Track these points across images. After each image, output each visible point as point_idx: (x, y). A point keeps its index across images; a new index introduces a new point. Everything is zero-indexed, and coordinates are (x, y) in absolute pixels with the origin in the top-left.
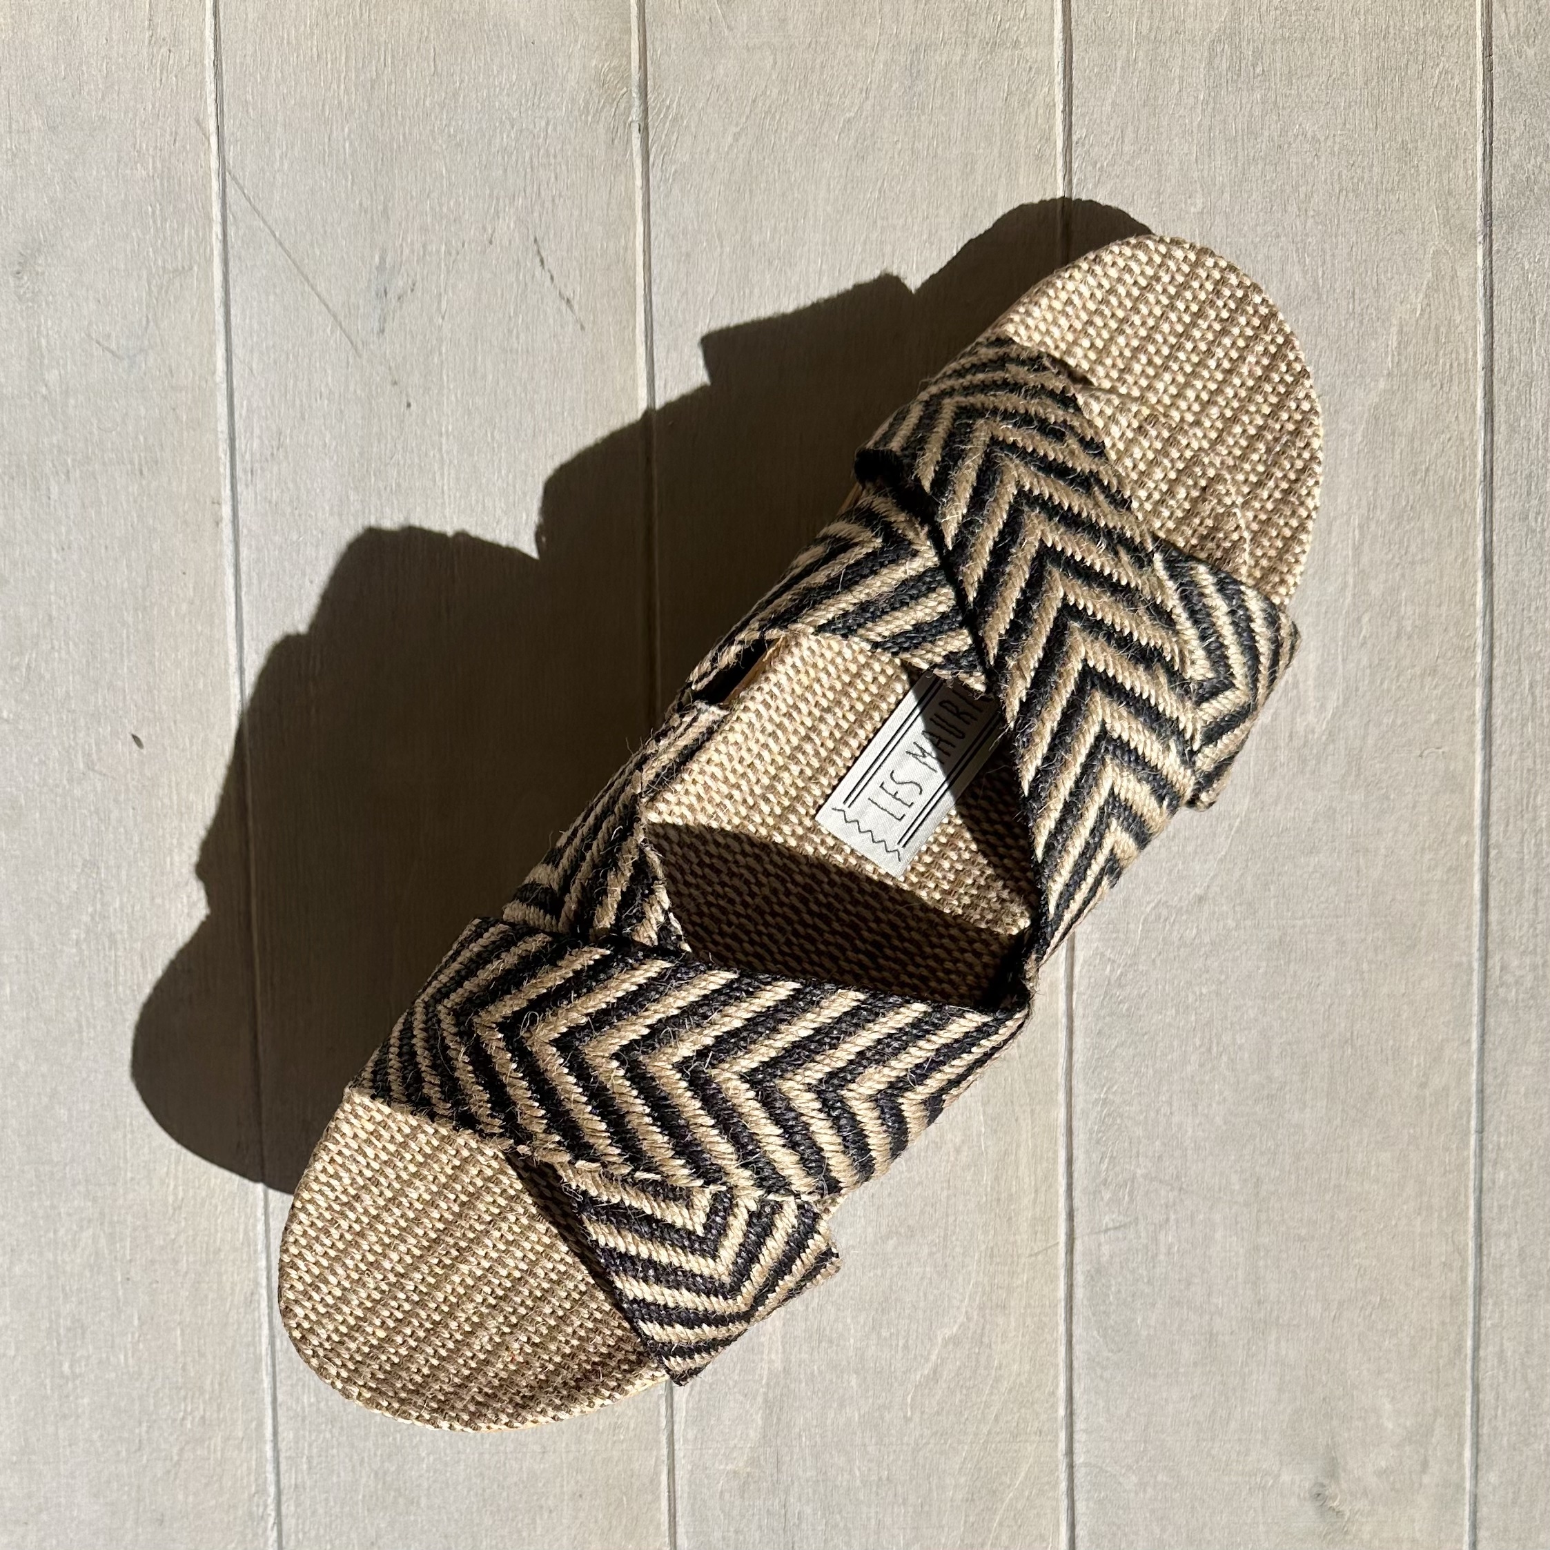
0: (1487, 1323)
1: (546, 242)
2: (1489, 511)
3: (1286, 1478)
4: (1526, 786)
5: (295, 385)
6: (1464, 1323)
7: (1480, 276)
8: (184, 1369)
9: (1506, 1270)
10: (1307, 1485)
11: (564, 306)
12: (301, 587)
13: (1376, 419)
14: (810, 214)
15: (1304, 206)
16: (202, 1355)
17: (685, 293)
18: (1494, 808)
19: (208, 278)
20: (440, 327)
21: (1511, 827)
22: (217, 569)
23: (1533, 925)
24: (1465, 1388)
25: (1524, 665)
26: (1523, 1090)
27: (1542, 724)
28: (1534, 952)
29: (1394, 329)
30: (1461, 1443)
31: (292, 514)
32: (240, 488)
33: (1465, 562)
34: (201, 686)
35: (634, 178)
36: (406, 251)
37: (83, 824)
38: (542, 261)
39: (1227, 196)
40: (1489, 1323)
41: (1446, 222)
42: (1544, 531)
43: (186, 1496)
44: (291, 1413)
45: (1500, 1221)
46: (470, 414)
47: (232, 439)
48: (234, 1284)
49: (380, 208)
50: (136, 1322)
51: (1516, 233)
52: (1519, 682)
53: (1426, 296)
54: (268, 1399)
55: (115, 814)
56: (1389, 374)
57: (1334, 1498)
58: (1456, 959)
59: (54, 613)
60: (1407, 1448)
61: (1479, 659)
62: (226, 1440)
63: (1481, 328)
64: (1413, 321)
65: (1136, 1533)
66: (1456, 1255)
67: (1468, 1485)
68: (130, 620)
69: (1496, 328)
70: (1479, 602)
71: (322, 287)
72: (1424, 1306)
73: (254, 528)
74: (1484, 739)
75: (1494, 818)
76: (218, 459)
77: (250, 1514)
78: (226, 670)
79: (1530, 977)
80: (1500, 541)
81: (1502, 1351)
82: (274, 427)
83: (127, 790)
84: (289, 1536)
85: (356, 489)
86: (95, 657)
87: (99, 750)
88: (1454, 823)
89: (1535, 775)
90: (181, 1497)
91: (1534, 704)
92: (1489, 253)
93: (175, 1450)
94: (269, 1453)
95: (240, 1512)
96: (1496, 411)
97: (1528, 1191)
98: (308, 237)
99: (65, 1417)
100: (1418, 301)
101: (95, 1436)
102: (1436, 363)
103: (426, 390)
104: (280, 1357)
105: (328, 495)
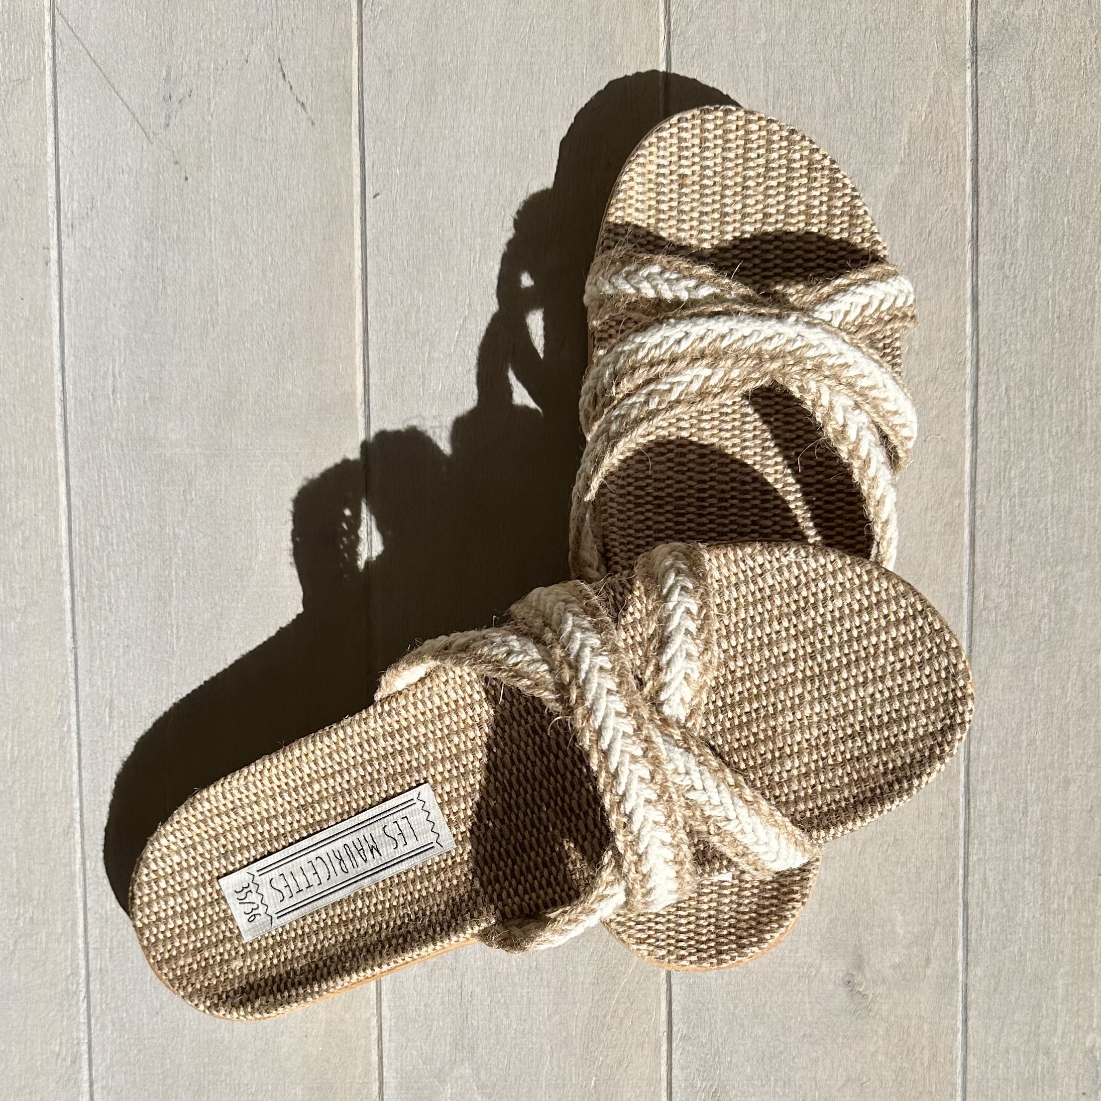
0: (973, 858)
1: (287, 62)
2: (975, 262)
3: (824, 969)
4: (1003, 463)
5: (104, 163)
6: (957, 857)
7: (969, 91)
8: (18, 882)
9: (988, 819)
10: (840, 974)
11: (299, 108)
12: (106, 309)
13: (893, 194)
14: (479, 43)
15: (839, 40)
16: (31, 872)
17: (387, 99)
18: (979, 479)
19: (41, 85)
20: (210, 124)
21: (992, 494)
22: (46, 297)
23: (1008, 566)
24: (958, 905)
25: (1001, 375)
26: (1000, 686)
27: (1015, 418)
28: (1009, 585)
29: (906, 130)
30: (955, 946)
31: (101, 257)
32: (63, 238)
33: (958, 299)
34: (33, 380)
35: (351, 15)
36: (186, 68)
38: (284, 75)
39: (783, 32)
40: (975, 858)
41: (944, 52)
42: (1015, 277)
43: (19, 976)
44: (98, 916)
45: (983, 782)
46: (230, 185)
47: (58, 203)
48: (56, 820)
49: (167, 36)
51: (995, 60)
52: (998, 387)
53: (929, 106)
54: (81, 905)
56: (902, 162)
57: (861, 985)
58: (950, 590)
60: (915, 949)
61: (968, 370)
62: (48, 935)
63: (970, 130)
64: (920, 124)
65: (716, 1009)
66: (951, 808)
67: (961, 977)
69: (980, 130)
70: (969, 329)
71: (124, 92)
72: (927, 845)
73: (74, 266)
74: (972, 429)
75: (979, 487)
76: (48, 217)
77: (67, 989)
78: (52, 372)
79: (1006, 603)
80: (984, 284)
81: (985, 878)
82: (88, 194)
84: (95, 1006)
85: (147, 239)
88: (950, 490)
89: (1010, 455)
90: (15, 976)
91: (1009, 403)
92: (975, 75)
93: (11, 942)
94: (81, 945)
95: (59, 989)
96: (980, 189)
97: (1003, 761)
98: (115, 56)
100: (923, 109)
102: (937, 155)
103: (199, 168)
104: (89, 874)
105: (127, 243)
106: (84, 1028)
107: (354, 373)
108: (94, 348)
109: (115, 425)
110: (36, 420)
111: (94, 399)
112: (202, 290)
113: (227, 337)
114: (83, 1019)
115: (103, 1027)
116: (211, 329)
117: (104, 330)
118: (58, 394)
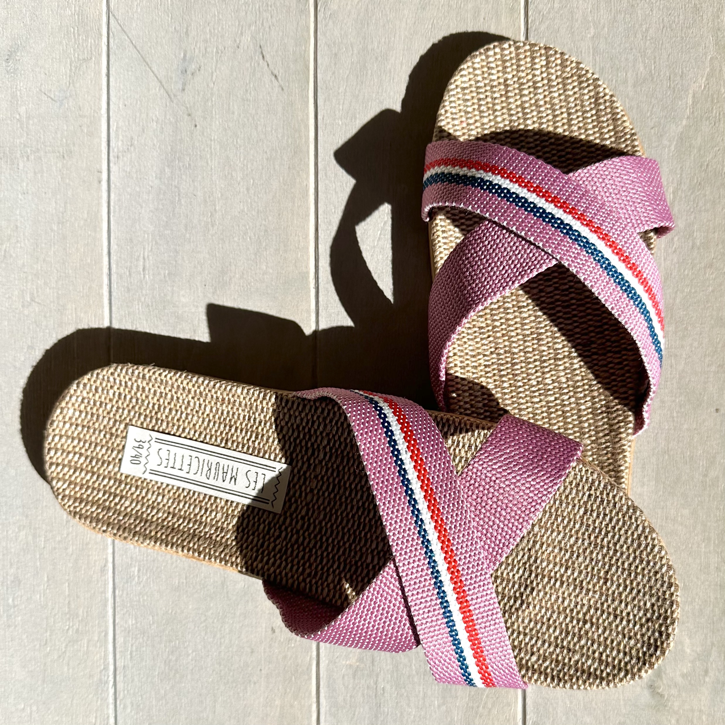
1: (265, 48)
8: (69, 604)
11: (273, 79)
12: (140, 214)
13: (681, 139)
14: (397, 35)
15: (645, 35)
16: (78, 597)
17: (334, 73)
19: (99, 63)
20: (212, 88)
22: (99, 204)
29: (691, 95)
31: (137, 178)
32: (112, 164)
34: (89, 261)
35: (310, 17)
36: (197, 51)
37: (29, 328)
38: (263, 57)
39: (606, 29)
41: (717, 43)
43: (68, 670)
44: (123, 628)
46: (225, 130)
47: (109, 141)
48: (96, 561)
50: (46, 579)
53: (707, 79)
55: (44, 323)
56: (688, 118)
57: (659, 688)
59: (19, 225)
60: (697, 662)
62: (89, 641)
64: (700, 92)
68: (56, 229)
71: (155, 68)
73: (118, 184)
76: (101, 151)
77: (100, 680)
78: (102, 255)
82: (129, 136)
83: (51, 311)
84: (120, 692)
85: (169, 166)
86: (37, 246)
87: (38, 292)
90: (66, 669)
93: (64, 645)
94: (111, 649)
95: (95, 679)
98: (149, 44)
99: (9, 626)
100: (703, 82)
101: (24, 637)
102: (712, 113)
103: (205, 118)
104: (117, 599)
105: (155, 168)
106: (112, 707)
107: (308, 259)
108: (131, 239)
109: (144, 292)
110: (90, 288)
111: (130, 274)
112: (205, 201)
113: (222, 234)
114: (111, 700)
115: (125, 707)
116: (211, 228)
117: (138, 227)
118: (106, 270)
